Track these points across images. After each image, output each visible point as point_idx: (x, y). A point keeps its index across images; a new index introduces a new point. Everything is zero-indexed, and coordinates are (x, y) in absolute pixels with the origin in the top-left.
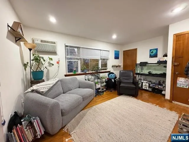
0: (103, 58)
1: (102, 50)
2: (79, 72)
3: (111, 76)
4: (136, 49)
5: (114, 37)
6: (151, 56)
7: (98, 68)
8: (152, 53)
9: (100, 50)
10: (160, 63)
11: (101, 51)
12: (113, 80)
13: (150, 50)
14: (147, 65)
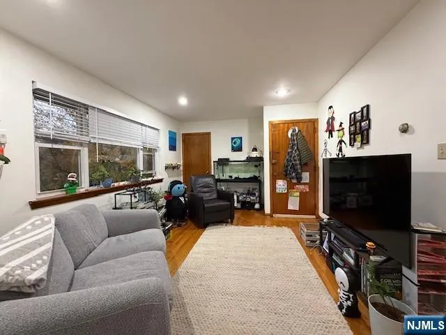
0: (148, 146)
1: (146, 126)
2: (85, 186)
3: (179, 188)
4: (209, 134)
5: (183, 101)
6: (234, 149)
7: (137, 172)
8: (235, 143)
9: (142, 125)
10: (249, 159)
11: (144, 127)
12: (182, 199)
13: (233, 139)
14: (230, 163)
